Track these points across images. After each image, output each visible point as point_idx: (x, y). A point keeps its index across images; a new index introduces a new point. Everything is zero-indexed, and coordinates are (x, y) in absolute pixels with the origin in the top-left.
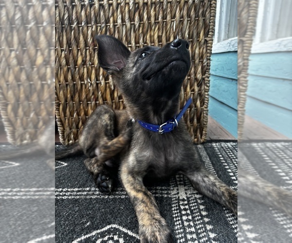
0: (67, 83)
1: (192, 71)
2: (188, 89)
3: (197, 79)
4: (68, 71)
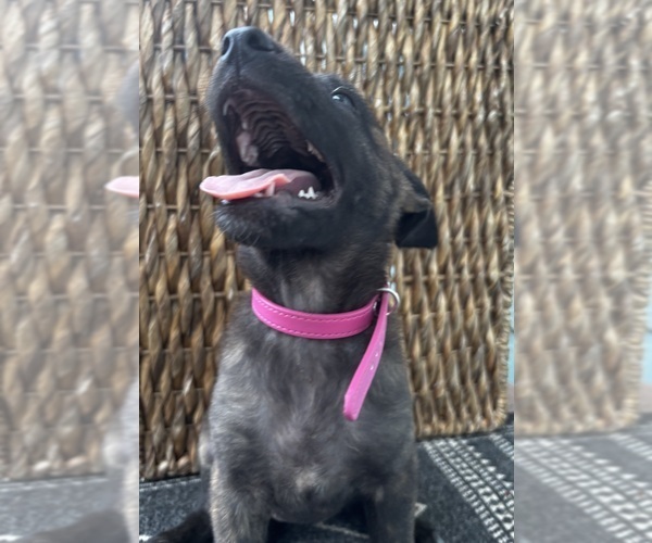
1: (481, 263)
2: (471, 305)
3: (488, 281)
4: (181, 265)
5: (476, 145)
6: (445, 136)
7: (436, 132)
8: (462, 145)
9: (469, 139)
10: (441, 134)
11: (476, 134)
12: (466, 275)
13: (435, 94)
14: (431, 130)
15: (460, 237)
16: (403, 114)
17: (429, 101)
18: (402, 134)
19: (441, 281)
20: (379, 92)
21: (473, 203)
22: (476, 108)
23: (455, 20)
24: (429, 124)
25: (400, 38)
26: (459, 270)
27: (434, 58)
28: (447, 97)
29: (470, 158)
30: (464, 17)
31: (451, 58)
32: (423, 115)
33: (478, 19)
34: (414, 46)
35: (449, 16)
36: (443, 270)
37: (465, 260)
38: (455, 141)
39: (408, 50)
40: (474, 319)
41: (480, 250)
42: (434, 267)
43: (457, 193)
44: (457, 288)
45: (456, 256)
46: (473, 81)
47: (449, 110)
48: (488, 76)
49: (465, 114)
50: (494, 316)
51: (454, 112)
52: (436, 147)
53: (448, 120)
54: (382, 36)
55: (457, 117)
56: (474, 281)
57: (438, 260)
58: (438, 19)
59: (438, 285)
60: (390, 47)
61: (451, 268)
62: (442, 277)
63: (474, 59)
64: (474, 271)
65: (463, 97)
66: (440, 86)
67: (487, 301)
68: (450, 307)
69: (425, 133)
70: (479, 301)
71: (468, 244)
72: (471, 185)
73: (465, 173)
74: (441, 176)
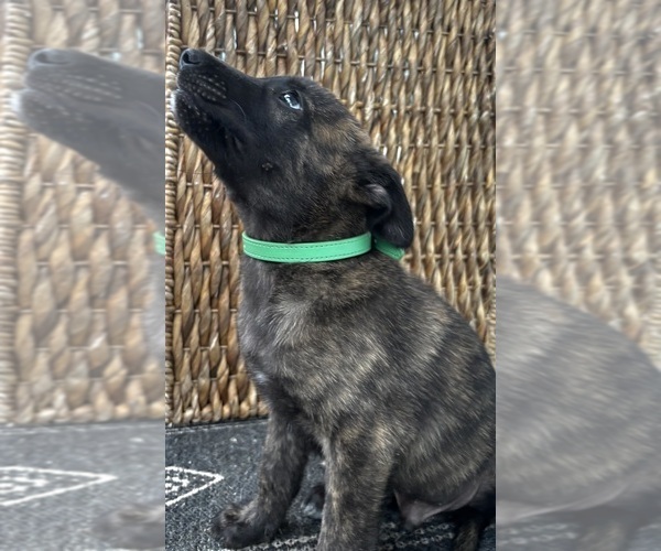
1: (473, 245)
2: (464, 281)
3: (479, 261)
4: (213, 236)
5: (470, 142)
6: (443, 132)
7: (435, 128)
8: (458, 141)
9: (464, 135)
10: (439, 130)
11: (470, 131)
12: (460, 255)
13: (435, 95)
14: (431, 126)
15: (455, 221)
16: (407, 112)
17: (430, 102)
18: (406, 129)
19: (437, 260)
20: (387, 93)
21: (467, 191)
22: (471, 108)
23: (454, 33)
24: (429, 122)
25: (406, 47)
26: (454, 251)
27: (435, 65)
28: (446, 98)
29: (465, 152)
30: (462, 30)
31: (450, 64)
32: (424, 113)
33: (474, 32)
34: (418, 54)
35: (449, 29)
36: (439, 250)
37: (459, 241)
38: (452, 136)
39: (413, 57)
40: (466, 295)
41: (472, 233)
42: (431, 247)
43: (453, 182)
44: (451, 266)
45: (451, 238)
46: (469, 84)
47: (447, 110)
48: (482, 81)
49: (462, 112)
50: (485, 293)
51: (452, 111)
52: (435, 141)
53: (447, 119)
54: (391, 44)
55: (454, 115)
56: (466, 261)
57: (435, 241)
58: (439, 31)
59: (434, 263)
60: (397, 54)
61: (446, 248)
62: (438, 256)
63: (470, 66)
64: (466, 252)
65: (460, 99)
66: (440, 88)
67: (479, 280)
68: (445, 284)
69: (426, 129)
70: (471, 279)
71: (462, 227)
72: (465, 175)
73: (460, 165)
74: (439, 166)
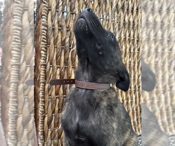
0: (57, 96)
10: (137, 46)
13: (137, 34)
15: (140, 78)
16: (128, 40)
18: (128, 46)
19: (134, 90)
20: (123, 32)
24: (135, 43)
25: (129, 16)
